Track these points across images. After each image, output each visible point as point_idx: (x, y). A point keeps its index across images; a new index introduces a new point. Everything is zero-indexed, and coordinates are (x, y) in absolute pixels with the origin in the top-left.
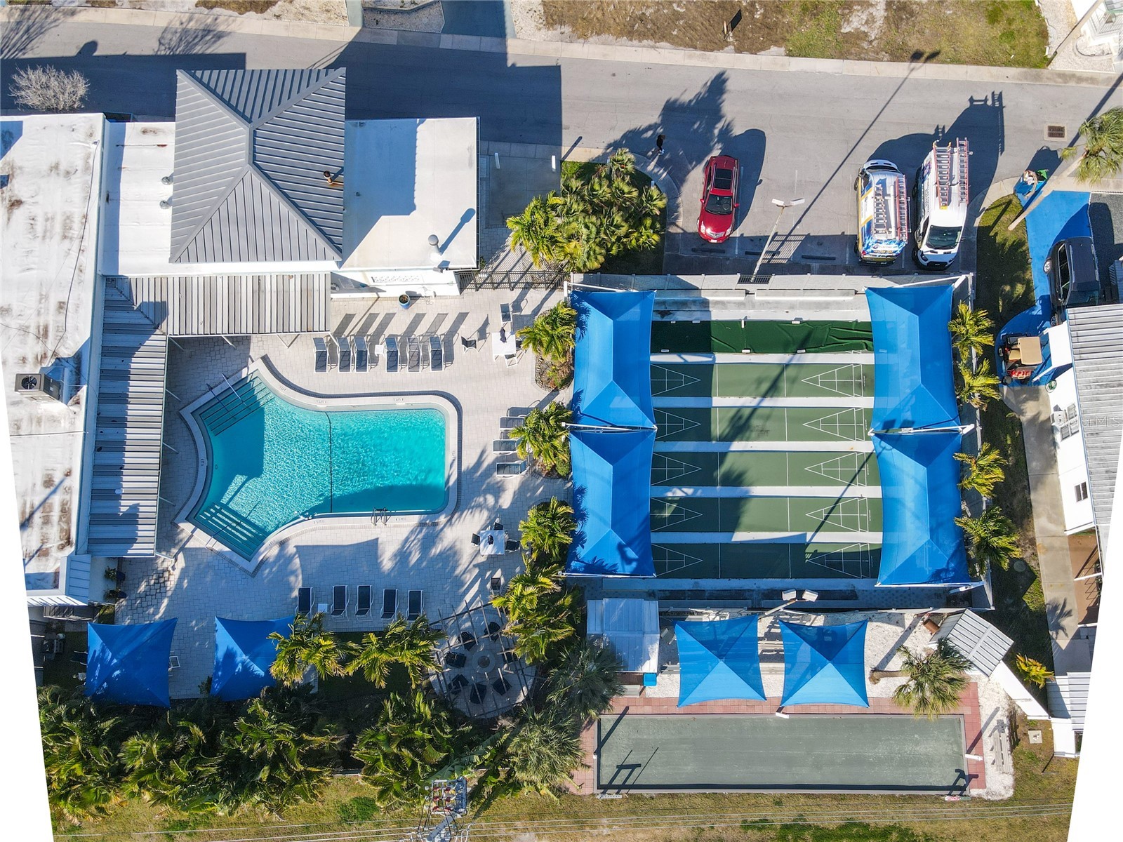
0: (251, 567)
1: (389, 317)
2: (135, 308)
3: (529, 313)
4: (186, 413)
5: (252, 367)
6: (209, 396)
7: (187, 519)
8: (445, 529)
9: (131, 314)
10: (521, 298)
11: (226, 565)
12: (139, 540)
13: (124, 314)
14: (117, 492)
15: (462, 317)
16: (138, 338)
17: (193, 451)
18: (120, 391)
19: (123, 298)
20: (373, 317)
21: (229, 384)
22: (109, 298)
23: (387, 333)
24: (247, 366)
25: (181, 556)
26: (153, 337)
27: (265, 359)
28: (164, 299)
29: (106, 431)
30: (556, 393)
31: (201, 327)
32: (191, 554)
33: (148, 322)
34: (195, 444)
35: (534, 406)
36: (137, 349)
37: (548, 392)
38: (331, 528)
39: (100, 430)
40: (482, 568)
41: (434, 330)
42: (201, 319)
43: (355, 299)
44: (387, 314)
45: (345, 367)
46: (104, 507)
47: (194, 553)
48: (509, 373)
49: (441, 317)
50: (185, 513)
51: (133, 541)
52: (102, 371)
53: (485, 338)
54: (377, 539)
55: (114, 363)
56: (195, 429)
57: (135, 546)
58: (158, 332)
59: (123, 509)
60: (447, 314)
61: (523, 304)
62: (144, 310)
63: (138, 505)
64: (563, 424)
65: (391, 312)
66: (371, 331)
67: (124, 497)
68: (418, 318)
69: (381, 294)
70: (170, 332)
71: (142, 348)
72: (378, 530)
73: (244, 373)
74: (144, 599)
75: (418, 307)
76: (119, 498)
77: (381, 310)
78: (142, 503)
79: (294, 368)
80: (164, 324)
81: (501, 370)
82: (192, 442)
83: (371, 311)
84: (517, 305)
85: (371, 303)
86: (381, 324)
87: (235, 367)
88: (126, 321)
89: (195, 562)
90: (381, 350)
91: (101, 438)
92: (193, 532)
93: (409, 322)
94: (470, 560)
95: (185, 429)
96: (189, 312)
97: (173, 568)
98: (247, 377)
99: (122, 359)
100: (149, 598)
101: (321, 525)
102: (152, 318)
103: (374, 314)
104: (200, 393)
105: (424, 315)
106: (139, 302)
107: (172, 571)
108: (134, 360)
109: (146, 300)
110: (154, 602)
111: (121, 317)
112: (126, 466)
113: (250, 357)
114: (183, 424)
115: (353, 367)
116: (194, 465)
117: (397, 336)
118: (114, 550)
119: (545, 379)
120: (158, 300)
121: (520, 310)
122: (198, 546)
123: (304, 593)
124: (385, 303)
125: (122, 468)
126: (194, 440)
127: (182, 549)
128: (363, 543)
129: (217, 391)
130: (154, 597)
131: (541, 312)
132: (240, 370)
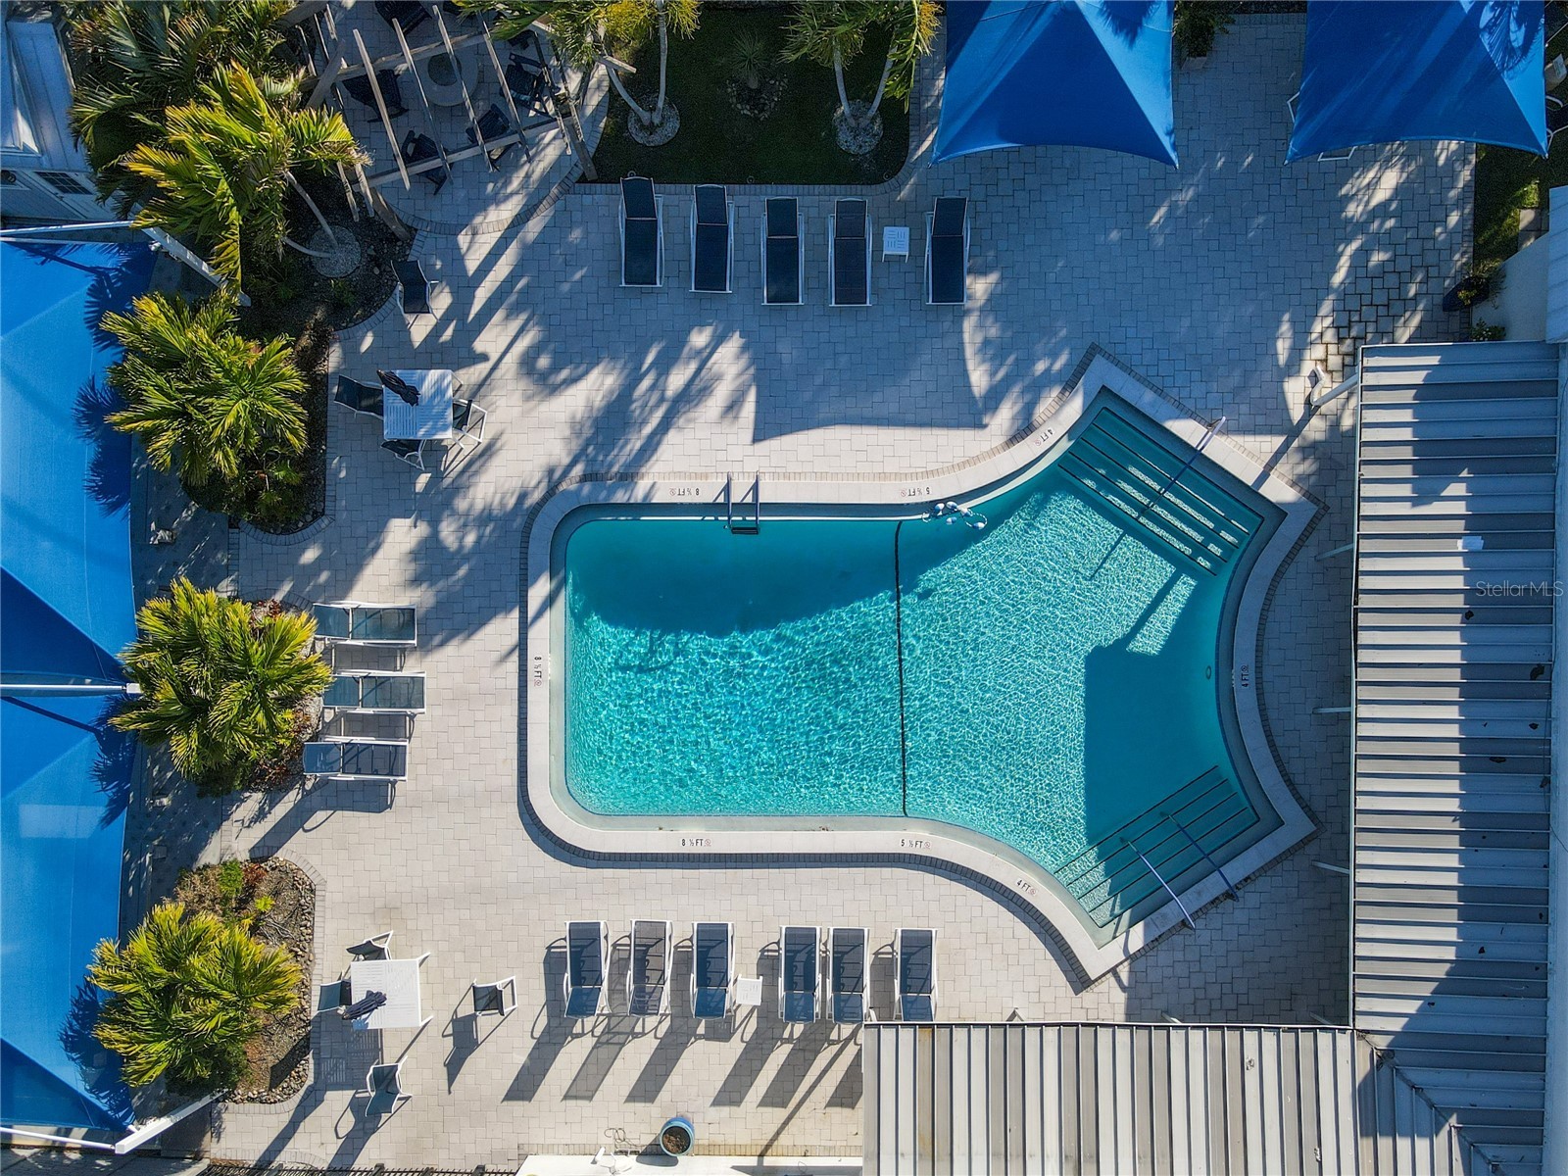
0: (1101, 371)
1: (731, 1094)
2: (1453, 1121)
3: (330, 1095)
4: (1296, 826)
5: (1113, 954)
6: (1235, 871)
7: (1279, 512)
8: (566, 461)
9: (1464, 1099)
10: (354, 1143)
11: (1169, 381)
12: (1408, 396)
13: (1485, 1101)
14: (1478, 543)
15: (523, 1088)
16: (1436, 1024)
17: (1272, 715)
18: (1486, 856)
19: (1490, 1151)
20: (776, 1097)
21: (1181, 906)
22: (1528, 1152)
23: (735, 1048)
24: (1131, 958)
25: (1297, 413)
26: (1397, 1025)
27: (1080, 980)
28: (1366, 1144)
29: (1523, 730)
30: (258, 854)
31: (1251, 1053)
32: (1269, 417)
33: (1416, 1076)
34: (1268, 734)
35: (320, 815)
36: (1444, 987)
37: (282, 855)
38: (883, 476)
39: (1538, 734)
40: (463, 353)
41: (604, 1051)
42: (1252, 1077)
43: (830, 1151)
44: (738, 1103)
45: (849, 943)
46: (1516, 494)
47: (1260, 420)
48: (389, 911)
49: (582, 1089)
50: (1290, 530)
51: (1424, 391)
52: (1543, 918)
53: (455, 1021)
54: (756, 440)
55: (1507, 943)
56: (1269, 777)
57: (1418, 378)
58: (1382, 1042)
59: (1458, 489)
60: (566, 1097)
61: (348, 1123)
62: (1425, 1115)
63: (1416, 501)
64: (134, 688)
65: (725, 1110)
66: (780, 1054)
67: (1459, 526)
68: (647, 1088)
69: (752, 1161)
70: (1344, 1040)
71: (1425, 990)
72: (751, 466)
73: (1137, 938)
74: (1394, 294)
75: (648, 1123)
76: (1475, 523)
77: (752, 1120)
78: (1405, 509)
79: (997, 949)
80: (1363, 1068)
81: (411, 925)
82: (1279, 742)
83: (781, 1114)
84: (367, 1119)
85: (783, 1139)
86: (753, 1074)
87: (1163, 956)
88: (1478, 1078)
89: (1255, 393)
90: (745, 990)
91: (1532, 708)
92: (1263, 477)
93: (674, 1080)
94: (497, 374)
95: (1298, 779)
96: (1290, 1100)
97: (1314, 378)
98: (1132, 924)
99: (1485, 957)
100: (1380, 298)
101: (910, 484)
102: (1402, 1090)
103: (773, 1105)
104: (1262, 883)
105: (632, 1098)
106: (1441, 1140)
107: (1320, 368)
108: (1450, 953)
109: (1422, 1144)
110: (1364, 286)
111: (1491, 1089)
112: (1456, 620)
113: (1123, 988)
114: (1306, 796)
115: (824, 947)
116: (1268, 674)
117: (706, 1037)
118: (1482, 362)
119: (288, 894)
120: (1385, 1143)
121: (355, 1106)
122: (1250, 439)
123: (948, 288)
124: (743, 1139)
125: (1468, 615)
126: (1272, 744)
127: (1294, 431)
128: (791, 432)
129: (1213, 886)
130: (1366, 300)
131: (297, 1098)
132: (1152, 945)
